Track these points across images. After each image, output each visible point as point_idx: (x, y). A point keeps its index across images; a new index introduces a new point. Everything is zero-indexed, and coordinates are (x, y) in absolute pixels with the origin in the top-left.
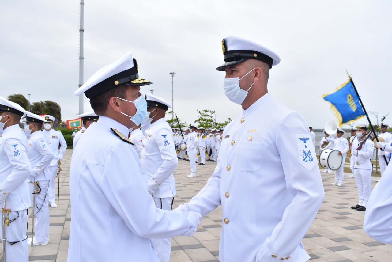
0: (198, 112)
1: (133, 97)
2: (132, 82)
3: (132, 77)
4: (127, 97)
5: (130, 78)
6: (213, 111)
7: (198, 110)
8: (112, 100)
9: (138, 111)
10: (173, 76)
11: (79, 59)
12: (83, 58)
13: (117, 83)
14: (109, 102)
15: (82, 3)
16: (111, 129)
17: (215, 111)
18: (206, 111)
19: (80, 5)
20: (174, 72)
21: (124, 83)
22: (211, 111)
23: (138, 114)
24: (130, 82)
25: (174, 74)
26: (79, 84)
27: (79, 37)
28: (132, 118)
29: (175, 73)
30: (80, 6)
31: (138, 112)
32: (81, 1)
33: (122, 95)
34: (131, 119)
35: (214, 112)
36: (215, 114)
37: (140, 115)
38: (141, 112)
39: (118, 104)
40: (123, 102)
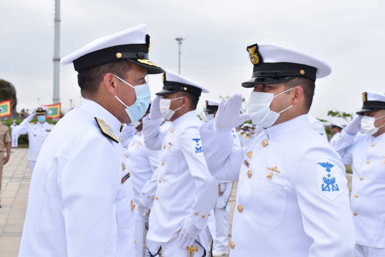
1: (135, 81)
2: (139, 60)
3: (140, 54)
4: (127, 78)
5: (137, 55)
8: (107, 77)
9: (137, 101)
10: (180, 43)
11: (54, 21)
12: (60, 21)
13: (119, 55)
14: (103, 79)
16: (95, 118)
21: (129, 59)
23: (137, 105)
24: (136, 60)
28: (128, 109)
31: (138, 103)
33: (122, 74)
34: (126, 110)
37: (138, 107)
38: (141, 103)
39: (115, 84)
40: (121, 84)
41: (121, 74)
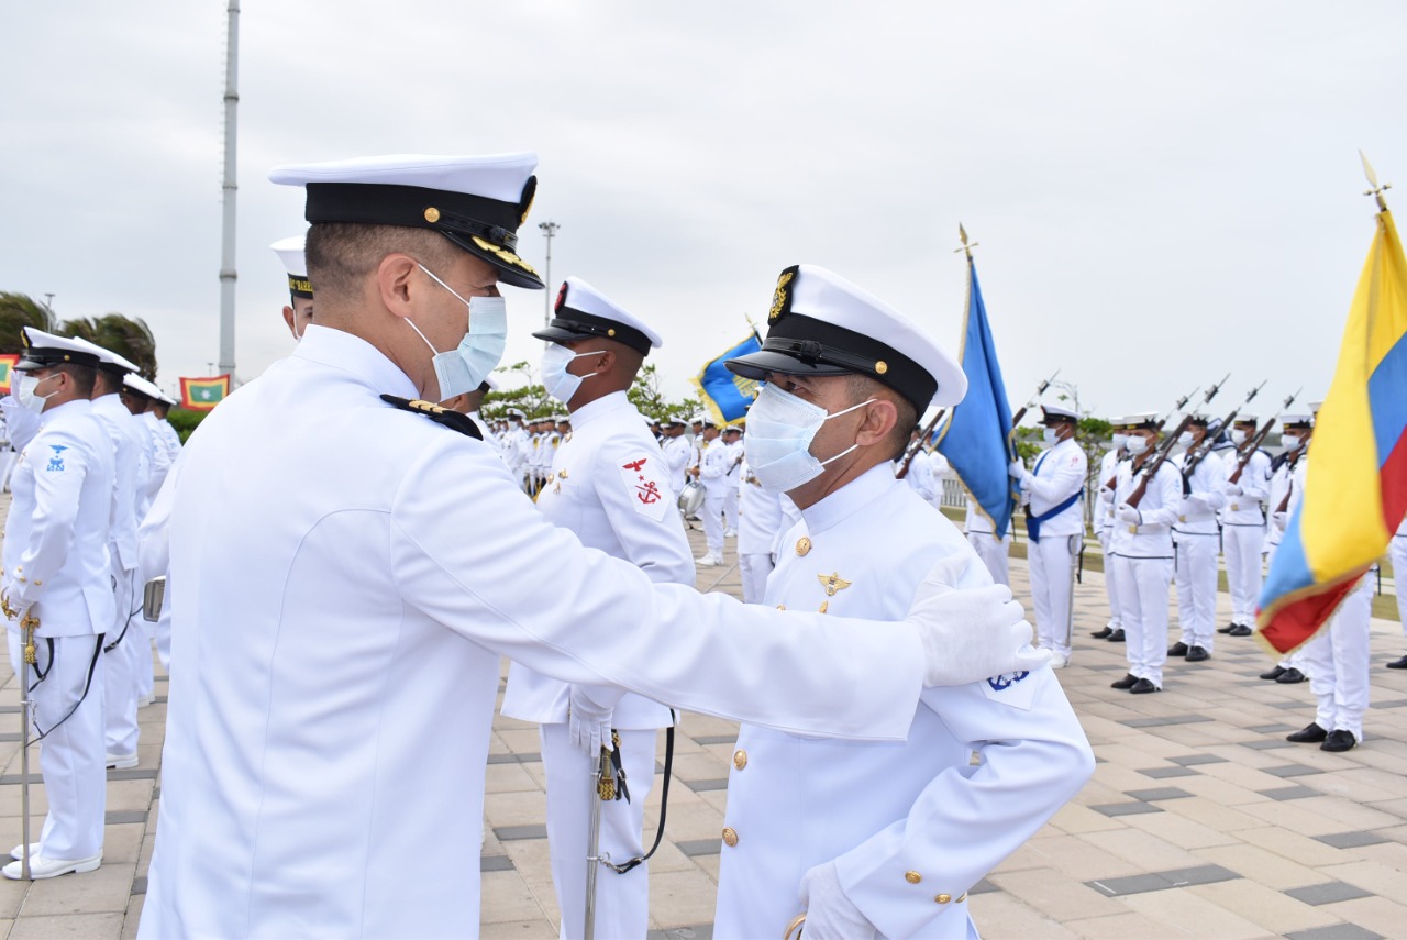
11: (221, 189)
12: (236, 188)
15: (233, 10)
17: (656, 367)
19: (227, 14)
20: (553, 221)
25: (552, 228)
26: (221, 272)
27: (223, 118)
29: (557, 224)
30: (226, 18)
32: (231, 4)
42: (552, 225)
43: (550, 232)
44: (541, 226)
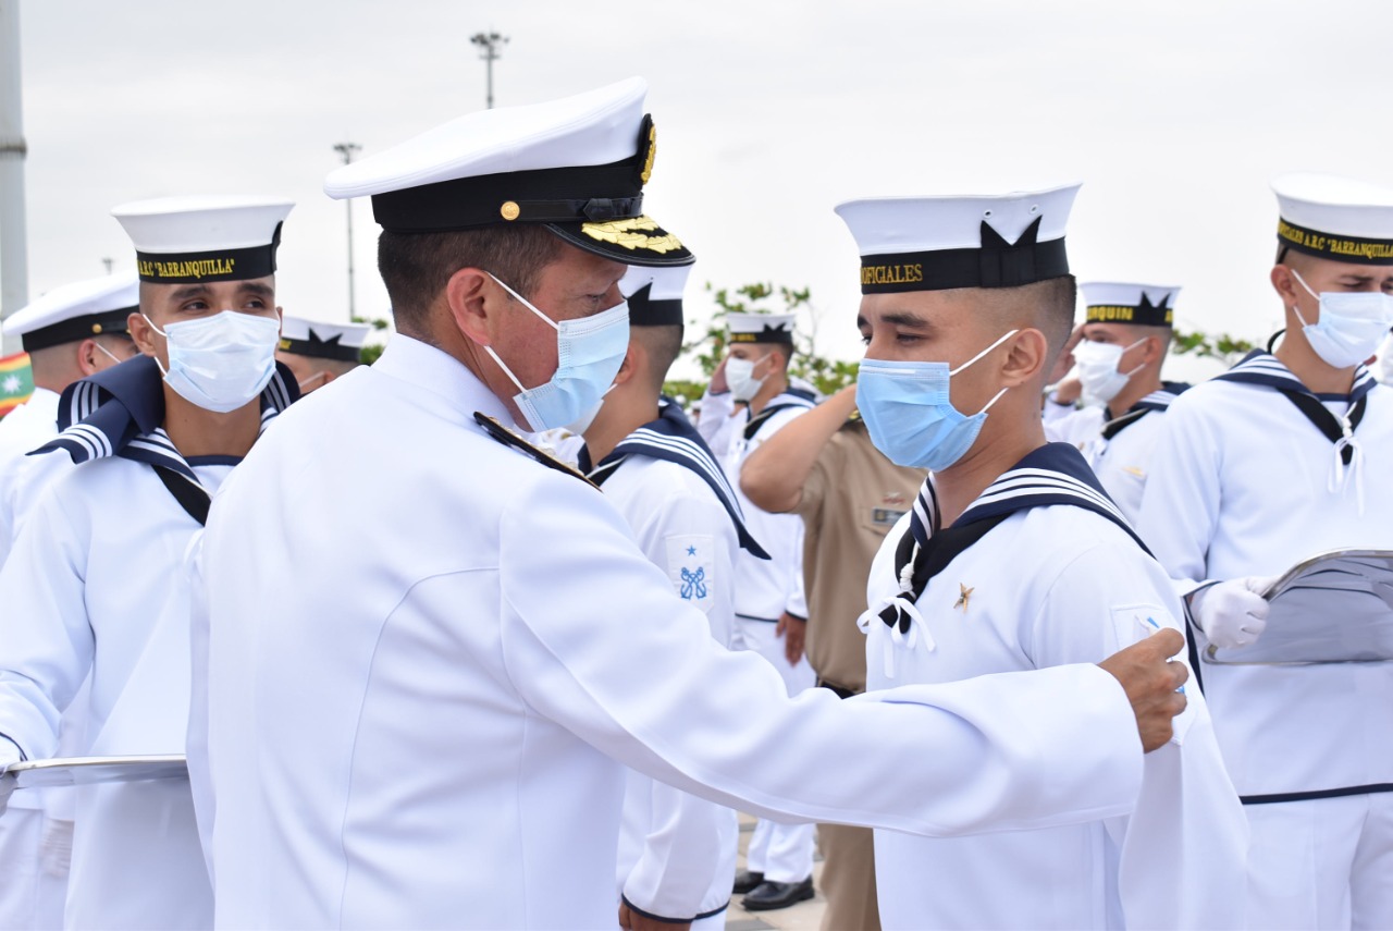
0: (711, 296)
1: (563, 303)
3: (595, 204)
4: (538, 289)
5: (582, 211)
6: (800, 291)
7: (709, 287)
9: (559, 374)
10: (491, 57)
13: (511, 210)
17: (813, 293)
18: (756, 293)
21: (549, 223)
22: (784, 291)
23: (561, 386)
24: (574, 227)
28: (524, 397)
31: (562, 380)
33: (523, 273)
34: (518, 398)
35: (804, 297)
36: (812, 308)
37: (564, 394)
38: (576, 381)
39: (487, 306)
40: (512, 308)
41: (519, 273)
42: (495, 37)
43: (491, 49)
44: (474, 40)
